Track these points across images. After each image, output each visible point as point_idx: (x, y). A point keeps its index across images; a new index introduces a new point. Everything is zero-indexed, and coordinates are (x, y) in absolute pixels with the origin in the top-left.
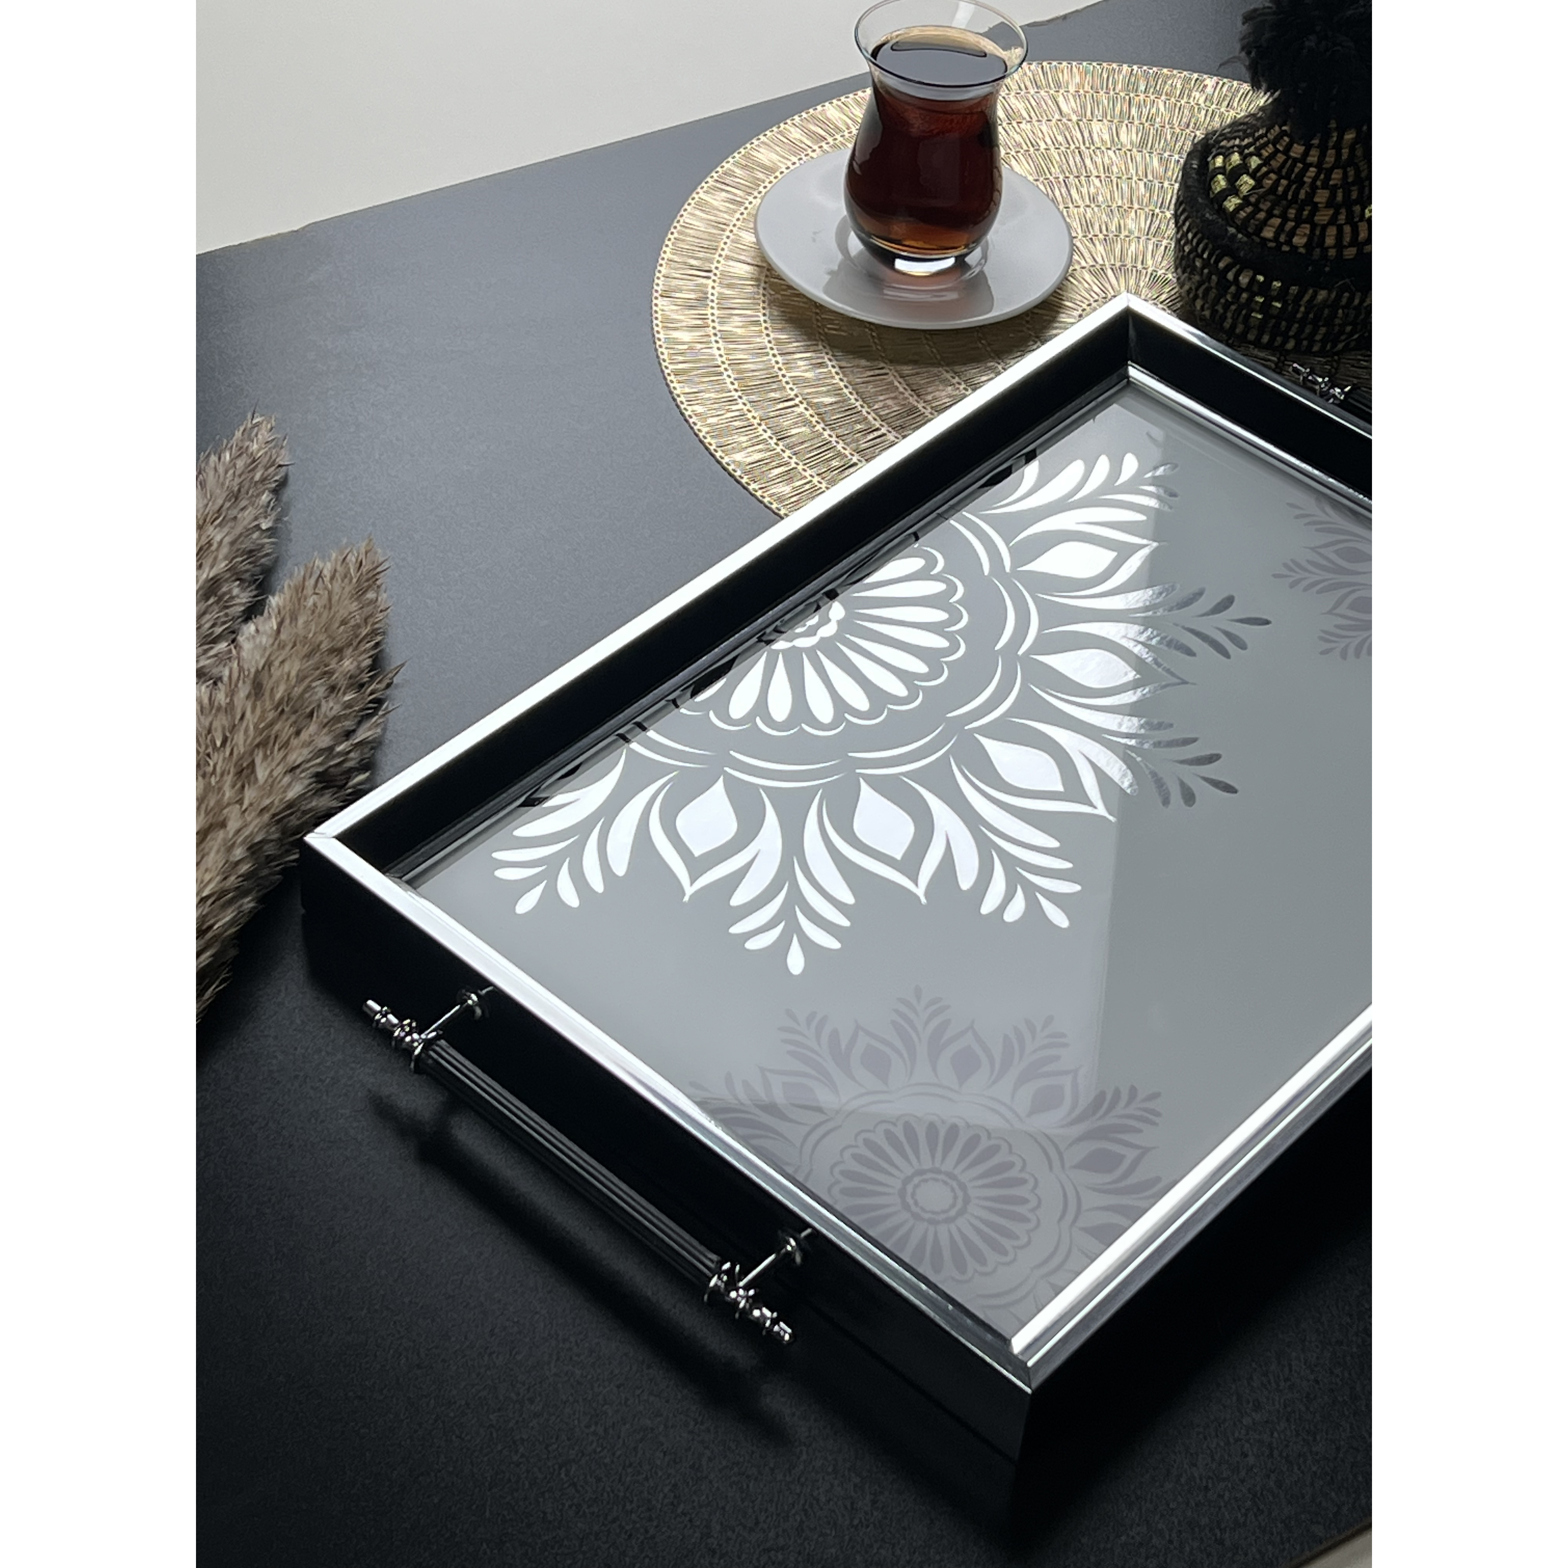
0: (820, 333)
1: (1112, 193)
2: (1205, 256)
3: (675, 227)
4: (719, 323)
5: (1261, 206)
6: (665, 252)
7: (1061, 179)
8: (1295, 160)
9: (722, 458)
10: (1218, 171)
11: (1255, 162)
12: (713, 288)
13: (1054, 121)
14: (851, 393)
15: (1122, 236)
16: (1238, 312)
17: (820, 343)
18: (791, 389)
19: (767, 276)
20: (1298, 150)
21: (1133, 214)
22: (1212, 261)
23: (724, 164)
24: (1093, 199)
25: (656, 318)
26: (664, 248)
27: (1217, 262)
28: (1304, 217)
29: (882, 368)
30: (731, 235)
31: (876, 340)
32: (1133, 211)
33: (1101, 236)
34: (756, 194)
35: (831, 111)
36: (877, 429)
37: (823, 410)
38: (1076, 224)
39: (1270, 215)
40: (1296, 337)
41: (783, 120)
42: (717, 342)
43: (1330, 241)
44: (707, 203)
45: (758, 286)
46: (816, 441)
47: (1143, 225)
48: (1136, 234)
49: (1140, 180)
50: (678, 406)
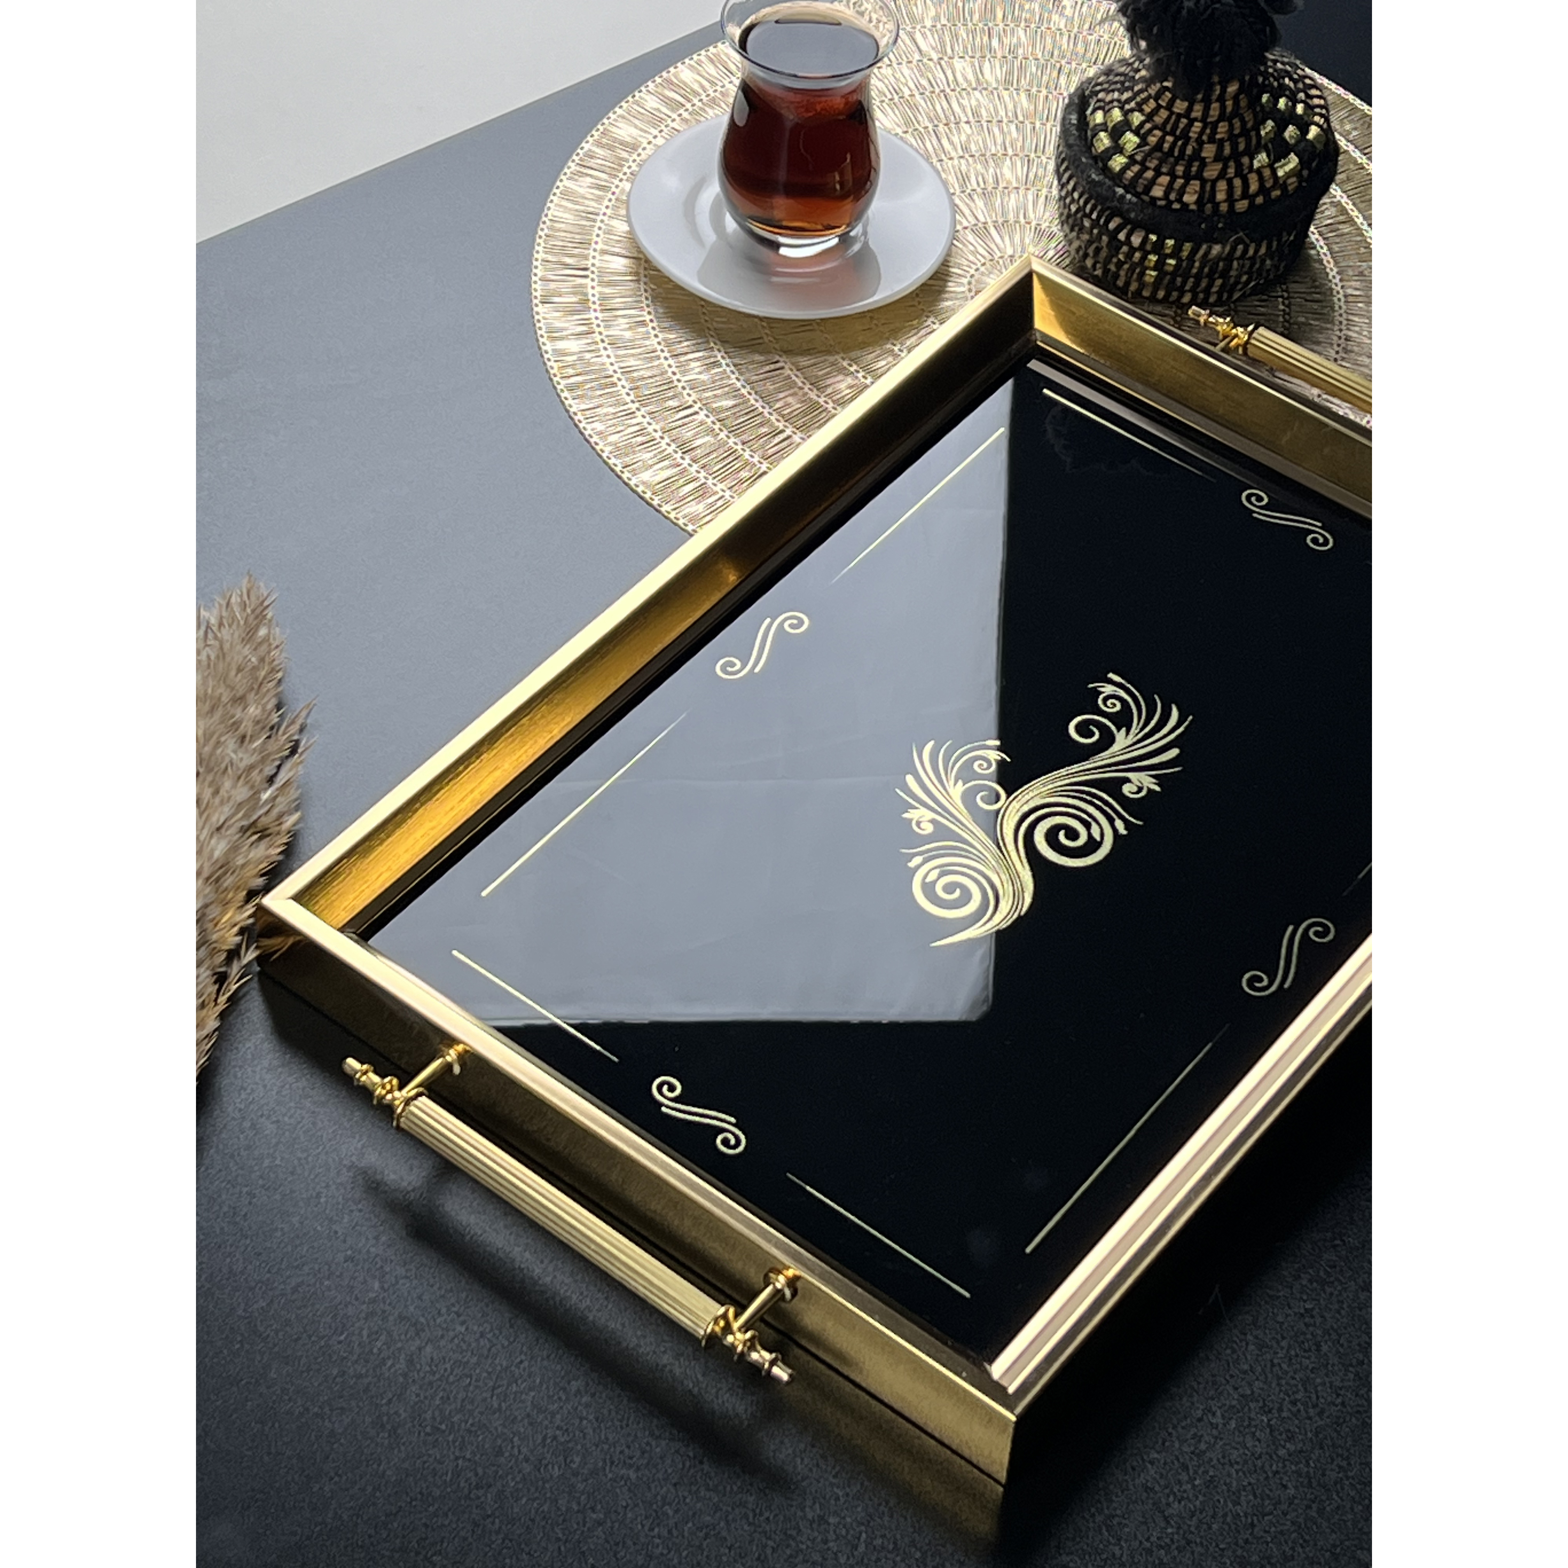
0: (709, 329)
1: (984, 141)
2: (1094, 216)
3: (544, 223)
4: (605, 327)
5: (1148, 164)
6: (538, 252)
7: (930, 129)
8: (1179, 116)
9: (629, 479)
10: (1099, 128)
11: (1137, 118)
12: (593, 288)
13: (915, 62)
14: (750, 394)
15: (1000, 188)
16: (1132, 270)
17: (711, 339)
18: (689, 395)
19: (645, 269)
20: (1180, 106)
21: (1008, 162)
22: (1102, 221)
23: (583, 144)
24: (965, 149)
25: (540, 328)
26: (537, 248)
27: (1107, 222)
28: (1193, 173)
29: (777, 362)
30: (602, 225)
31: (767, 331)
32: (1008, 159)
33: (979, 190)
34: (621, 175)
35: (684, 72)
36: (782, 431)
37: (723, 415)
38: (952, 179)
39: (1158, 173)
40: (1193, 290)
41: (637, 87)
42: (605, 349)
43: (1221, 196)
44: (574, 193)
45: (638, 281)
46: (721, 451)
47: (1019, 174)
48: (1015, 185)
49: (1011, 122)
50: (576, 426)
